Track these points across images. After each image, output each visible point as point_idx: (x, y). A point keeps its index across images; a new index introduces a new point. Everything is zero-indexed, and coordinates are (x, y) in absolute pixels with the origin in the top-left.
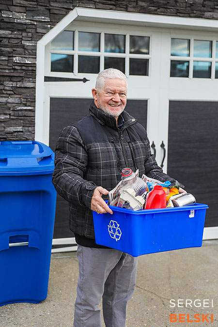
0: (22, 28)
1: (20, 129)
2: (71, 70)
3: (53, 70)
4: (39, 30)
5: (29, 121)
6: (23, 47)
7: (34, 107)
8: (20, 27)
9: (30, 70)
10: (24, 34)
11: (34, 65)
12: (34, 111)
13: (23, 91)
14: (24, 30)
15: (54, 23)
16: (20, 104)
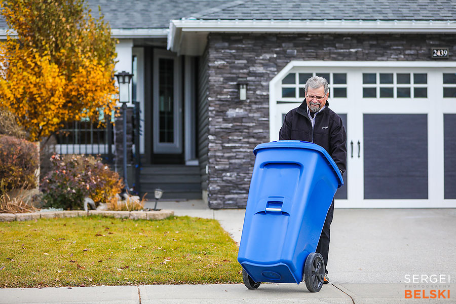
0: (261, 75)
1: (261, 131)
2: (294, 96)
3: (284, 96)
4: (271, 76)
5: (266, 126)
6: (262, 85)
7: (269, 118)
8: (260, 75)
9: (266, 99)
10: (262, 78)
11: (268, 95)
12: (268, 121)
13: (263, 109)
14: (262, 76)
15: (278, 71)
16: (261, 117)
